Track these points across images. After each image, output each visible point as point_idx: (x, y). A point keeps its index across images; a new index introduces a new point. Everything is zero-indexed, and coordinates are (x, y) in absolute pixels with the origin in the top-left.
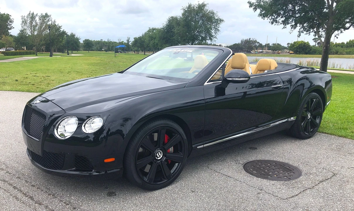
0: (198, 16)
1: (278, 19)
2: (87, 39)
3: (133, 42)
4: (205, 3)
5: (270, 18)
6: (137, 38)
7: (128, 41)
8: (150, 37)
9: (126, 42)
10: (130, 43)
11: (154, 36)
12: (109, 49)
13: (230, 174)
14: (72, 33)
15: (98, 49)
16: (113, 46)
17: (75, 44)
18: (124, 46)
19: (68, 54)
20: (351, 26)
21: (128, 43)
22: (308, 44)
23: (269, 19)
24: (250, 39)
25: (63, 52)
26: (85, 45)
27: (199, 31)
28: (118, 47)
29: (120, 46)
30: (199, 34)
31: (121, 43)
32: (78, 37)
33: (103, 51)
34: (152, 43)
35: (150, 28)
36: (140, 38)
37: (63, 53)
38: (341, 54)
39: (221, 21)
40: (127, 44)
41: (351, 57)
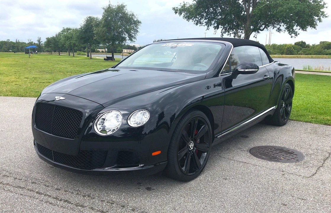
1: (201, 21)
3: (45, 42)
4: (124, 5)
5: (195, 20)
6: (50, 38)
7: (39, 41)
8: (65, 37)
9: (37, 42)
11: (70, 36)
12: (18, 50)
13: (244, 160)
15: (5, 50)
16: (23, 47)
18: (34, 47)
21: (39, 44)
23: (193, 21)
28: (29, 47)
29: (31, 47)
31: (31, 44)
33: (10, 52)
34: (68, 43)
36: (53, 38)
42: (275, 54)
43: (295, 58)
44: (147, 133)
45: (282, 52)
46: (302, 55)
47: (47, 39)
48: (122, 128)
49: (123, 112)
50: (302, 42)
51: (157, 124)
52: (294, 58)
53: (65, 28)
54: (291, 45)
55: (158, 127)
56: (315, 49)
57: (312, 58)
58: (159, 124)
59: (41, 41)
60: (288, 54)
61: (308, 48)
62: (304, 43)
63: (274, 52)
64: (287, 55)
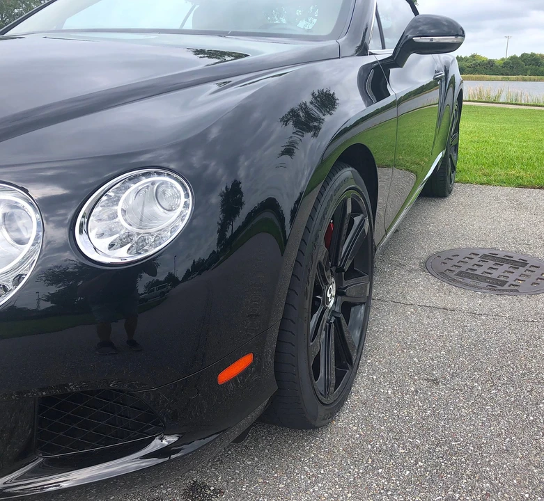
44: (180, 274)
48: (50, 265)
49: (38, 192)
51: (222, 231)
55: (227, 245)
58: (228, 234)
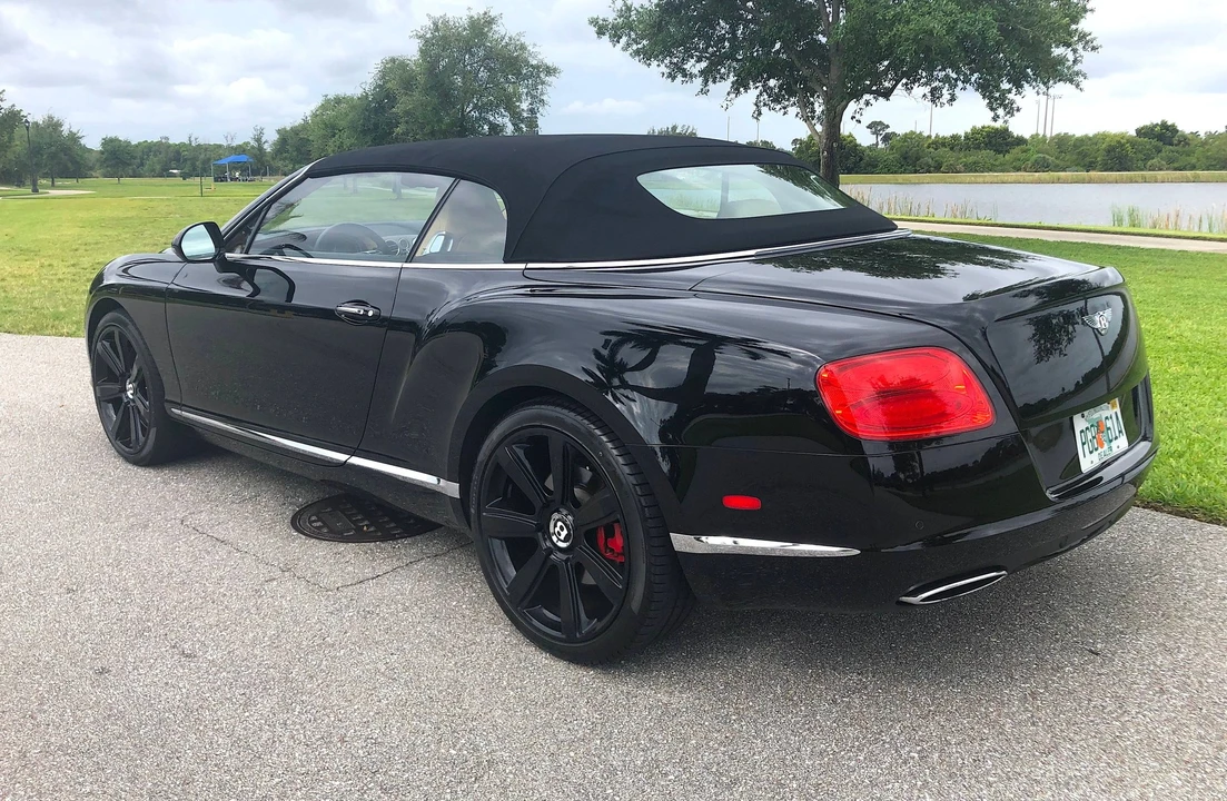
0: (473, 56)
1: (687, 66)
2: (112, 135)
3: (276, 142)
4: (492, 14)
5: (667, 61)
6: (287, 129)
7: (258, 140)
8: (328, 127)
9: (251, 144)
10: (268, 148)
11: (340, 122)
12: (194, 169)
14: (51, 118)
15: (153, 170)
16: (209, 159)
17: (62, 155)
18: (244, 158)
19: (35, 191)
20: (899, 86)
21: (260, 148)
22: (851, 142)
23: (663, 66)
24: (674, 128)
25: (20, 184)
26: (104, 156)
27: (480, 104)
28: (225, 161)
29: (233, 158)
30: (480, 114)
31: (240, 149)
32: (74, 131)
33: (174, 175)
35: (326, 96)
36: (295, 131)
37: (18, 186)
38: (953, 169)
39: (550, 71)
40: (258, 152)
41: (981, 180)
42: (1064, 170)
43: (1136, 182)
45: (1091, 163)
46: (1161, 170)
47: (279, 131)
50: (1164, 125)
52: (1131, 182)
53: (331, 97)
54: (1123, 136)
56: (1208, 151)
57: (1196, 180)
59: (263, 140)
60: (1111, 170)
61: (1184, 146)
62: (1173, 129)
63: (1062, 164)
64: (1105, 171)
